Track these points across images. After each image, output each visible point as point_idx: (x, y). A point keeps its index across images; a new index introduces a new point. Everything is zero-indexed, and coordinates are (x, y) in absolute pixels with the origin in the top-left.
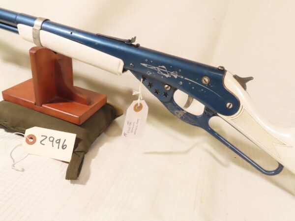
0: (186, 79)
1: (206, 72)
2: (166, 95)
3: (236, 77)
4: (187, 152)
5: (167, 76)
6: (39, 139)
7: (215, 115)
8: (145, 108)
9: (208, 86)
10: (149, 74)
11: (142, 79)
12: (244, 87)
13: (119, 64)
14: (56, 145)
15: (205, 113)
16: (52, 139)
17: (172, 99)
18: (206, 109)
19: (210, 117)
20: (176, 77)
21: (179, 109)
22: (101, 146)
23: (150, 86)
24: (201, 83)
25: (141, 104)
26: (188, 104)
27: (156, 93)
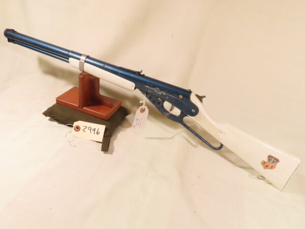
0: (170, 95)
1: (181, 92)
2: (159, 103)
3: (197, 96)
4: (172, 138)
5: (160, 93)
6: (82, 128)
7: (186, 116)
8: (147, 110)
9: (182, 100)
10: (150, 92)
11: (145, 94)
12: (201, 101)
13: (133, 86)
14: (93, 132)
15: (181, 114)
16: (90, 128)
17: (163, 106)
18: (181, 112)
19: (184, 117)
20: (165, 94)
21: (167, 112)
22: (119, 133)
23: (150, 98)
24: (178, 98)
25: (144, 109)
26: (172, 109)
27: (153, 102)
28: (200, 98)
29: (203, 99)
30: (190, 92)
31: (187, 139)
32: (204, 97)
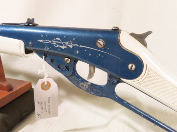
0: (81, 46)
2: (67, 68)
5: (63, 47)
7: (119, 81)
8: (54, 86)
9: (104, 48)
10: (47, 49)
11: (44, 57)
13: (20, 45)
17: (74, 71)
18: (110, 76)
19: (115, 85)
20: (71, 46)
21: (84, 81)
23: (52, 62)
24: (96, 47)
25: (48, 83)
27: (59, 68)
28: (141, 38)
29: (147, 40)
30: (116, 31)
31: (129, 125)
32: (149, 33)
